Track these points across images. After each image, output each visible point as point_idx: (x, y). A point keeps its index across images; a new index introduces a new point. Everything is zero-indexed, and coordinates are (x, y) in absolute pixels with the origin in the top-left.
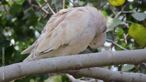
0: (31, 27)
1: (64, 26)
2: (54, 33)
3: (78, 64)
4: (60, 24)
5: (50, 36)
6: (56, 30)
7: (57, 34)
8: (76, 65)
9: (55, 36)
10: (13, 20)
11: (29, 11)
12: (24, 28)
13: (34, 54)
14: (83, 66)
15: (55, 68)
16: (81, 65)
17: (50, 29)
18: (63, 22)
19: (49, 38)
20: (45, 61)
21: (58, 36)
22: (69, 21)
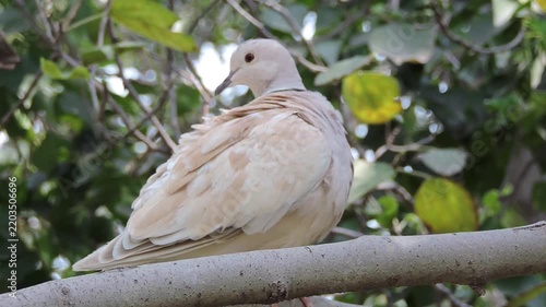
0: (102, 212)
1: (239, 162)
2: (200, 180)
3: (276, 282)
4: (226, 154)
5: (184, 188)
6: (208, 171)
7: (209, 187)
8: (267, 287)
9: (202, 193)
10: (46, 188)
11: (93, 162)
12: (81, 212)
13: (116, 247)
14: (291, 291)
15: (194, 296)
16: (285, 285)
17: (189, 167)
18: (238, 148)
19: (179, 195)
20: (156, 272)
21: (213, 192)
22: (261, 147)
